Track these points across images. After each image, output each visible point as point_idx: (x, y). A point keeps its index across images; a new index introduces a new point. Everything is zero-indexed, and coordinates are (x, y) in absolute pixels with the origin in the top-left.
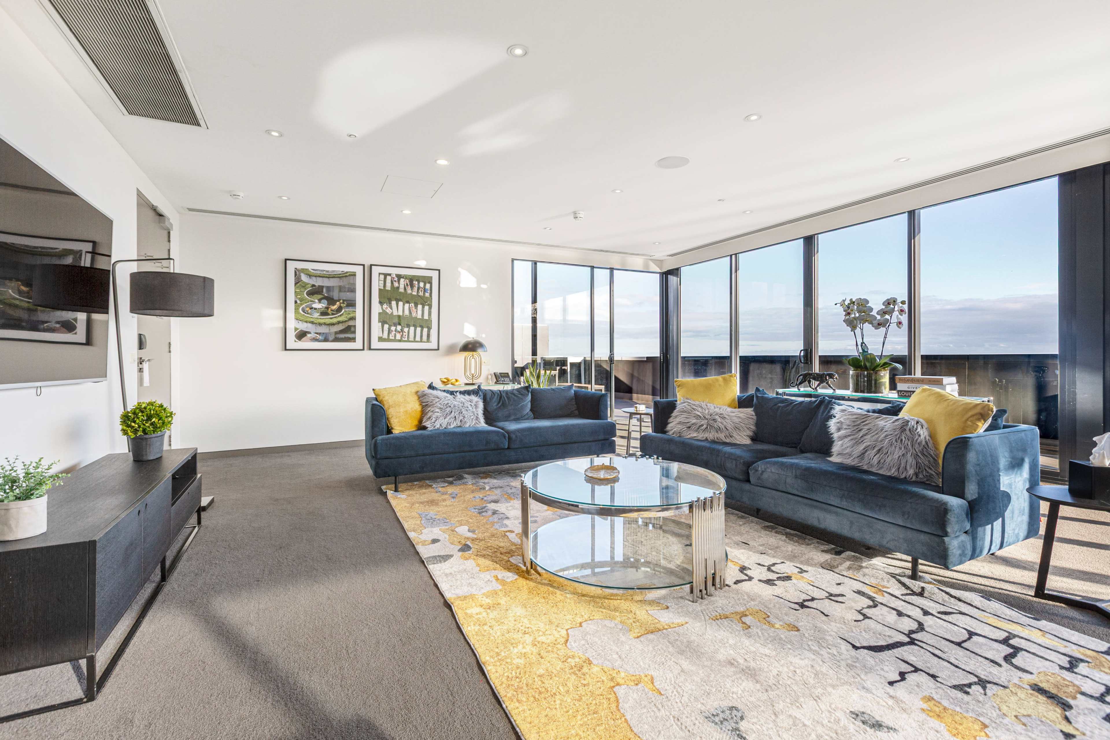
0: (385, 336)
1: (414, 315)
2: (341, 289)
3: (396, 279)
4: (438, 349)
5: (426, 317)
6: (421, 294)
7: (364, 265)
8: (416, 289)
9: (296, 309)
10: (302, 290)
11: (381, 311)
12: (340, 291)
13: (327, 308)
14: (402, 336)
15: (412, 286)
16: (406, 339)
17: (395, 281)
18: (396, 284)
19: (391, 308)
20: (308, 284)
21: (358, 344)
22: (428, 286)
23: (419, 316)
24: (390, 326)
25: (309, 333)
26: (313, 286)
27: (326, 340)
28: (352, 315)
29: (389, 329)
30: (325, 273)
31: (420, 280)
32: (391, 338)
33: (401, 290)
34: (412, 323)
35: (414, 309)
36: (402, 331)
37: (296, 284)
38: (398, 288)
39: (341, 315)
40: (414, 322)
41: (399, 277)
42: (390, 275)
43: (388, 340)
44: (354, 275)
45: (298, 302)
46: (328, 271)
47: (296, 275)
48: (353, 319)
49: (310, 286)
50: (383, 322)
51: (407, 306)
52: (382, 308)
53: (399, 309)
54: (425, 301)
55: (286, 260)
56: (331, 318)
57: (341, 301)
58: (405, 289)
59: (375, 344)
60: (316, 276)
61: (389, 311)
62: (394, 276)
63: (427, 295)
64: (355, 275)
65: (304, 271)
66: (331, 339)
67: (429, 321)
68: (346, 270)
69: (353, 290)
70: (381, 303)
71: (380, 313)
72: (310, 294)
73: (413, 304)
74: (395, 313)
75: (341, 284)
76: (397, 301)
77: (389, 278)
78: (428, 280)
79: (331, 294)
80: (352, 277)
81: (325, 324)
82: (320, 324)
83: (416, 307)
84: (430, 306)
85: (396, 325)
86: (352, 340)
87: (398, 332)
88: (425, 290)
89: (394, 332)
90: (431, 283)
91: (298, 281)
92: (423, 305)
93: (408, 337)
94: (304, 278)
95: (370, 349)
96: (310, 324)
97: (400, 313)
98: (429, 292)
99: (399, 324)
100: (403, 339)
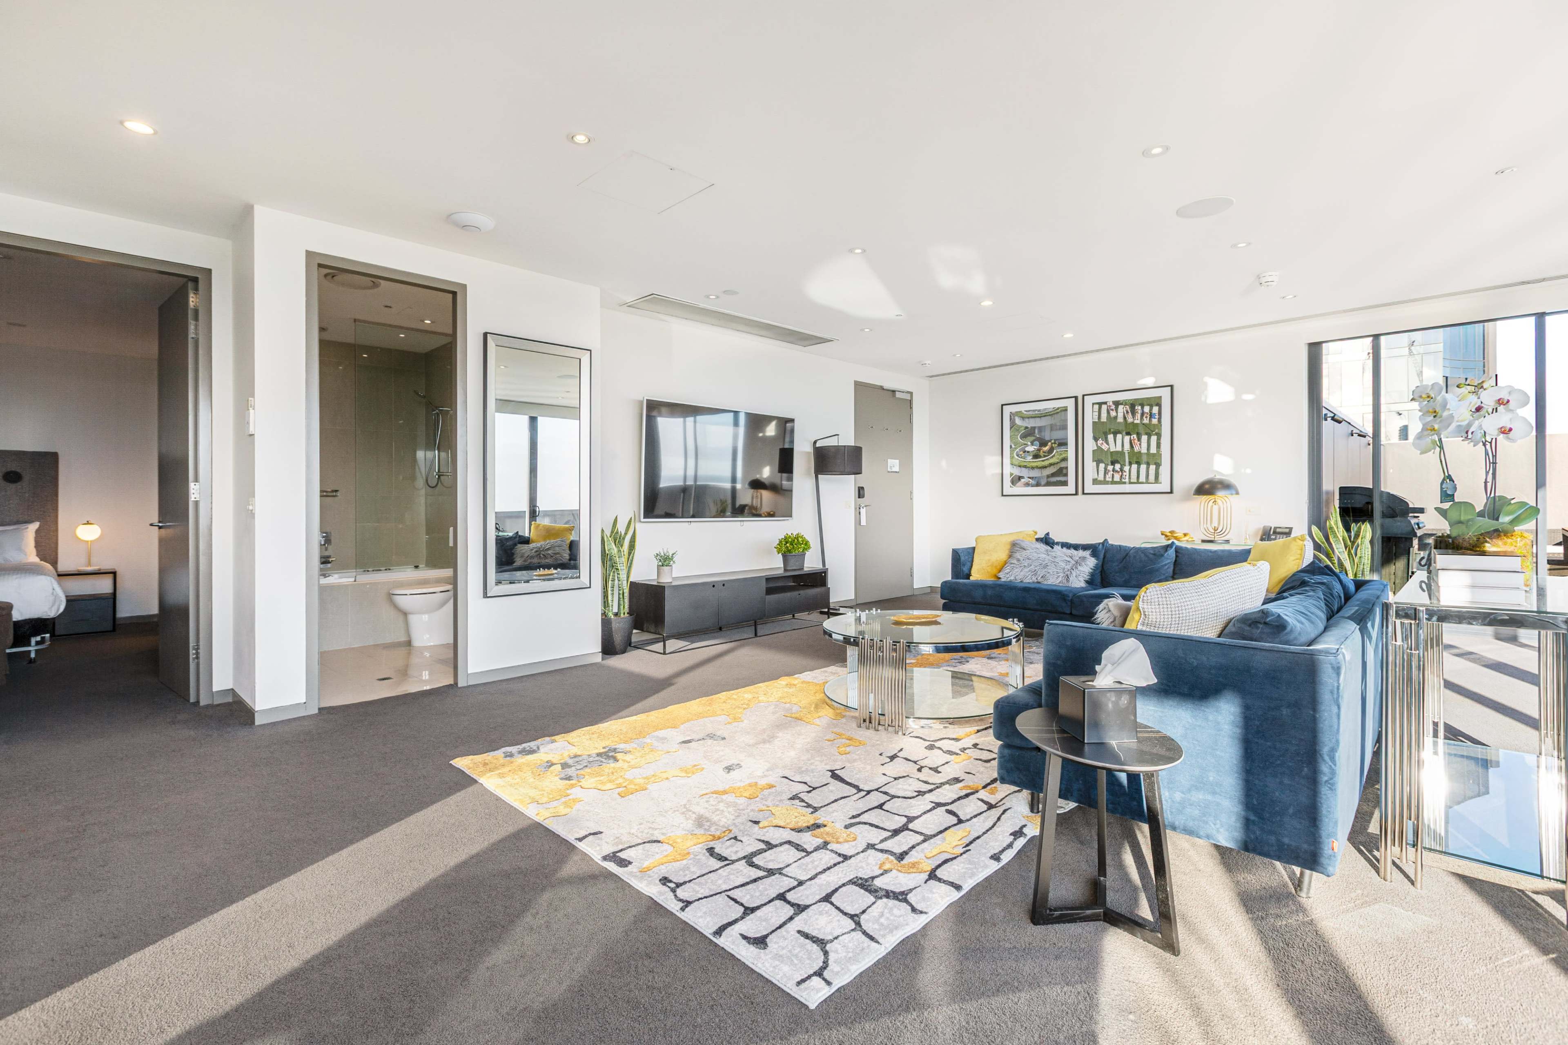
0: (1101, 477)
1: (1136, 449)
2: (1052, 428)
3: (1113, 407)
4: (1171, 492)
5: (1153, 450)
6: (1146, 421)
7: (1076, 398)
8: (1138, 416)
9: (1011, 453)
10: (1016, 434)
11: (1096, 448)
12: (1051, 430)
13: (1039, 450)
14: (1121, 476)
15: (1133, 412)
16: (1127, 480)
17: (1112, 410)
18: (1113, 414)
19: (1108, 444)
20: (1022, 426)
21: (1070, 488)
22: (1155, 410)
23: (1144, 450)
24: (1106, 465)
25: (1023, 477)
26: (1026, 428)
27: (1038, 485)
28: (1064, 456)
29: (1106, 469)
30: (1037, 412)
31: (1145, 403)
32: (1107, 479)
33: (1120, 419)
34: (1135, 459)
35: (1136, 441)
36: (1122, 470)
37: (1011, 428)
38: (1116, 417)
39: (1052, 457)
40: (1138, 458)
41: (1117, 404)
42: (1105, 403)
43: (1105, 482)
44: (1065, 410)
45: (1013, 446)
46: (1039, 411)
47: (1011, 419)
48: (1065, 459)
49: (1023, 428)
50: (1098, 462)
51: (1127, 438)
52: (1097, 445)
53: (1118, 444)
54: (1152, 430)
55: (1002, 405)
56: (1043, 461)
57: (1053, 441)
58: (1125, 418)
59: (1089, 487)
60: (1028, 418)
61: (1105, 447)
62: (1111, 404)
63: (1155, 421)
64: (1066, 410)
65: (1018, 414)
66: (1043, 483)
67: (1158, 455)
68: (1057, 406)
69: (1064, 427)
70: (1096, 439)
71: (1093, 451)
72: (1024, 436)
73: (1135, 436)
74: (1113, 449)
75: (1053, 422)
76: (1115, 434)
77: (1104, 407)
78: (1157, 402)
79: (1043, 434)
80: (1063, 413)
81: (1037, 467)
82: (1033, 468)
83: (1139, 439)
84: (1159, 436)
85: (1113, 463)
86: (1065, 483)
87: (1117, 472)
88: (1151, 416)
89: (1112, 473)
90: (1159, 405)
91: (1013, 425)
92: (1149, 436)
93: (1130, 478)
94: (1018, 421)
95: (1084, 493)
96: (1023, 469)
97: (1119, 448)
98: (1157, 417)
99: (1118, 462)
100: (1123, 480)
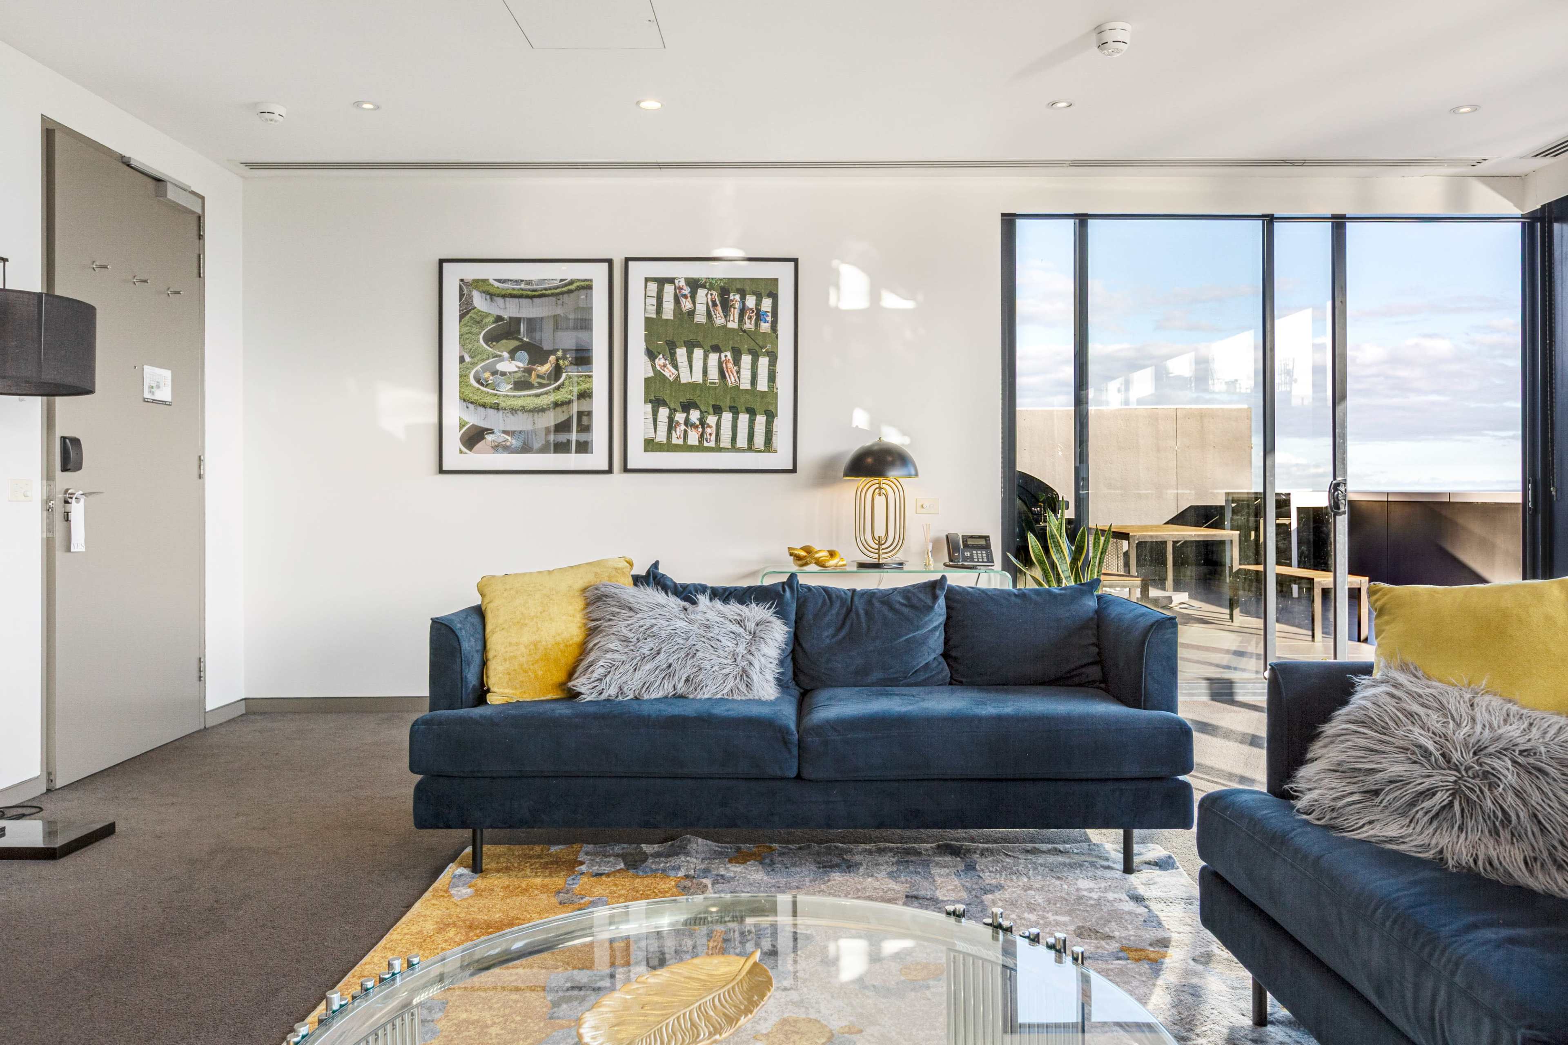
0: (661, 437)
1: (731, 380)
2: (557, 323)
3: (687, 291)
4: (794, 470)
5: (763, 385)
6: (749, 325)
7: (610, 262)
8: (735, 313)
9: (463, 376)
10: (475, 330)
11: (651, 374)
12: (556, 328)
13: (528, 371)
14: (702, 436)
15: (726, 306)
16: (712, 444)
17: (685, 296)
18: (687, 305)
19: (676, 367)
20: (488, 315)
21: (597, 458)
22: (767, 304)
23: (746, 384)
24: (673, 411)
25: (491, 431)
26: (499, 318)
27: (526, 449)
28: (583, 387)
29: (671, 419)
30: (523, 286)
31: (747, 289)
32: (675, 441)
33: (700, 318)
34: (728, 402)
35: (730, 365)
36: (703, 423)
37: (462, 317)
38: (692, 313)
39: (558, 388)
40: (733, 399)
41: (694, 284)
42: (671, 281)
43: (669, 447)
44: (587, 286)
45: (467, 359)
46: (529, 282)
47: (461, 295)
48: (585, 395)
49: (491, 319)
50: (656, 402)
51: (713, 358)
52: (654, 367)
53: (695, 367)
54: (759, 345)
55: (441, 262)
56: (537, 396)
57: (560, 353)
58: (709, 315)
59: (638, 457)
60: (504, 296)
61: (669, 373)
62: (682, 283)
63: (765, 327)
64: (590, 287)
65: (480, 284)
66: (537, 445)
67: (771, 393)
68: (569, 277)
69: (585, 324)
70: (651, 355)
71: (647, 380)
72: (493, 338)
73: (729, 354)
74: (685, 378)
75: (559, 311)
76: (690, 346)
77: (669, 289)
78: (770, 289)
79: (537, 336)
80: (583, 292)
81: (524, 409)
82: (514, 411)
83: (737, 362)
84: (773, 357)
85: (686, 407)
86: (584, 447)
87: (694, 426)
88: (759, 316)
89: (683, 427)
90: (774, 296)
91: (466, 309)
92: (755, 356)
93: (718, 439)
94: (479, 301)
95: (626, 470)
96: (492, 412)
97: (698, 378)
98: (769, 319)
99: (695, 406)
100: (706, 444)
